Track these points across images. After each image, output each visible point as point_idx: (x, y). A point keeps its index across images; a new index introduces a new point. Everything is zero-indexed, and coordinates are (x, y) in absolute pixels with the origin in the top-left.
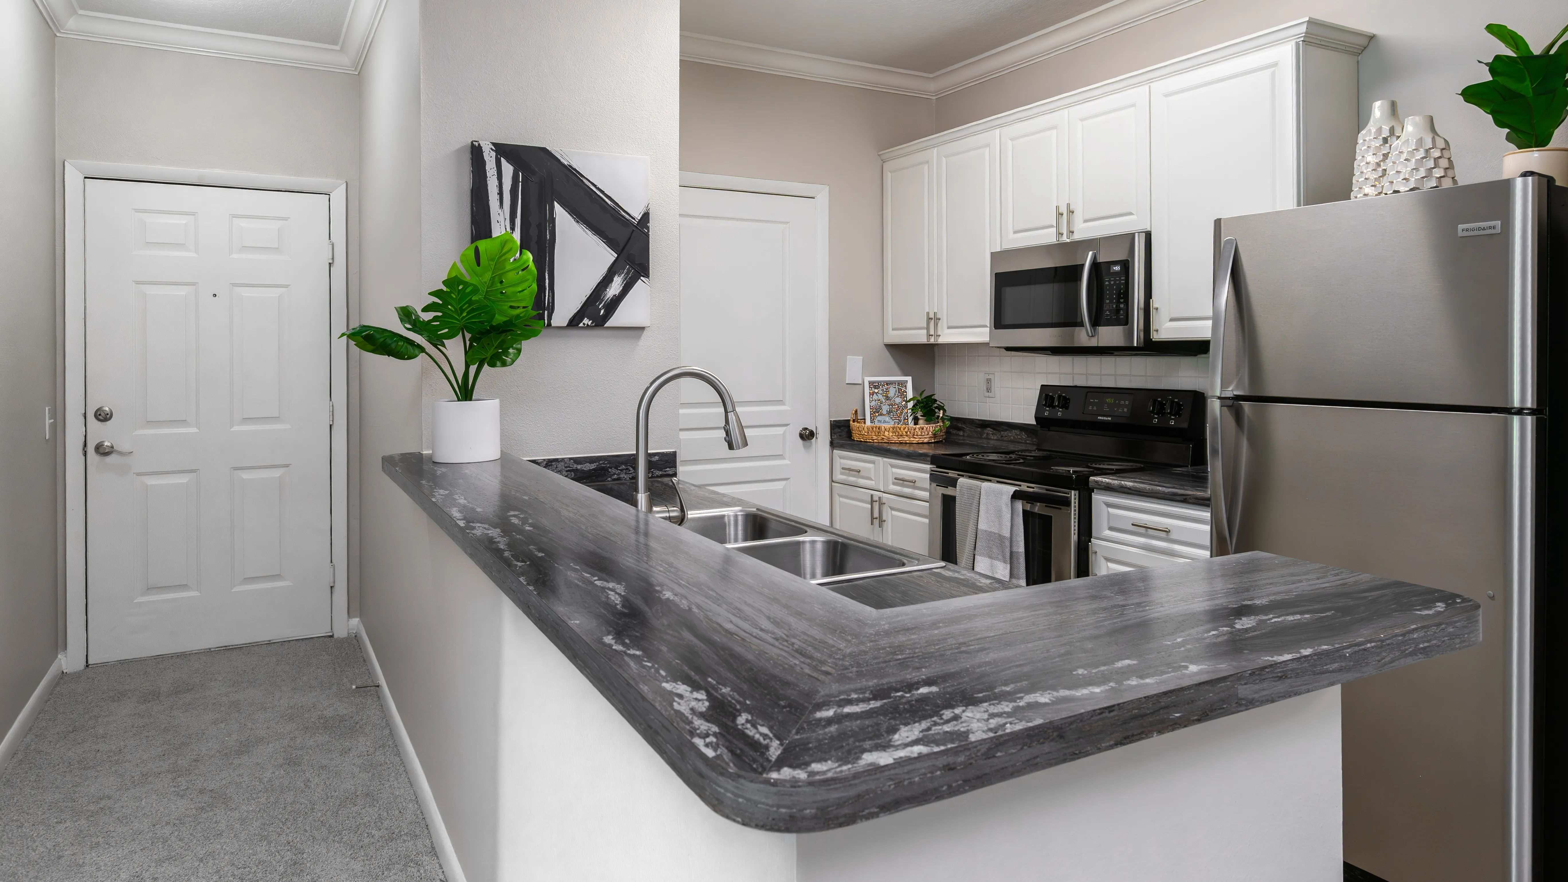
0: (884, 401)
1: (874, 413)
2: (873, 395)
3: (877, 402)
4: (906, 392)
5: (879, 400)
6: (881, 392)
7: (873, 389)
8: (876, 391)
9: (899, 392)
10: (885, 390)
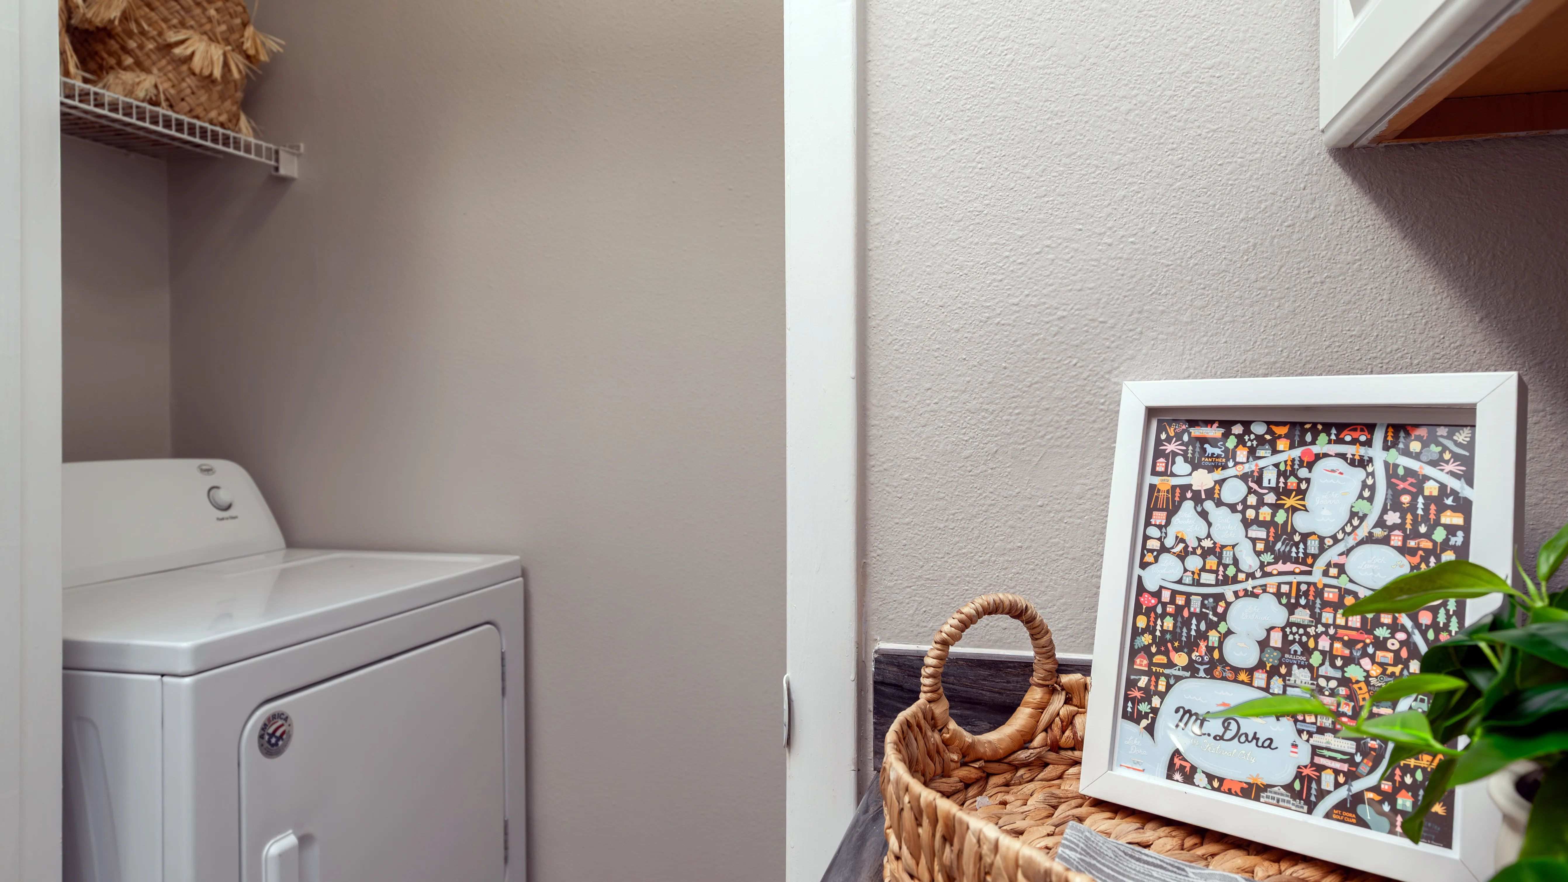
0: (1249, 561)
1: (1161, 643)
2: (1172, 511)
3: (1194, 562)
4: (1464, 506)
5: (1216, 551)
6: (1234, 491)
7: (1181, 466)
8: (1202, 480)
9: (1393, 503)
10: (1270, 477)
